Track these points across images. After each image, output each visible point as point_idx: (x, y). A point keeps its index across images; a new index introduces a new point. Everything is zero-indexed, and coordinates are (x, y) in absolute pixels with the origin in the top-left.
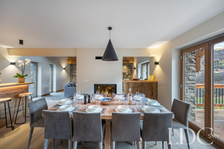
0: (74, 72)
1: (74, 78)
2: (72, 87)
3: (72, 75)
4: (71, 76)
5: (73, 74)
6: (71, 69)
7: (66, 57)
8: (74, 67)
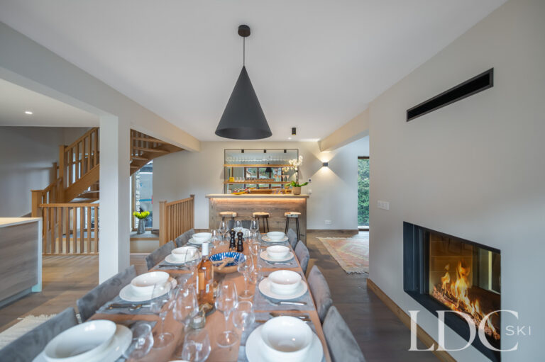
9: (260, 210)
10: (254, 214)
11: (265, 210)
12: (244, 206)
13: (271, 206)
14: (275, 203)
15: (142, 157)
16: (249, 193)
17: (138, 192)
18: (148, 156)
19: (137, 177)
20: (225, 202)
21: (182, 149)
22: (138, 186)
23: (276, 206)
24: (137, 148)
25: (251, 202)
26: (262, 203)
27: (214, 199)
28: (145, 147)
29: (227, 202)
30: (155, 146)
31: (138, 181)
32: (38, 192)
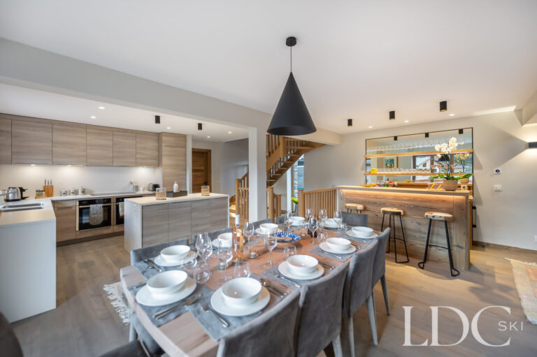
9: (393, 205)
10: (383, 209)
11: (400, 206)
12: (374, 200)
13: (407, 202)
14: (415, 199)
15: (294, 153)
16: (394, 186)
17: (296, 182)
18: (299, 153)
19: (295, 170)
20: (354, 194)
21: (324, 145)
22: (296, 177)
23: (415, 203)
24: (289, 147)
25: (383, 196)
26: (396, 198)
27: (343, 190)
28: (297, 145)
29: (356, 194)
30: (304, 144)
31: (296, 173)
32: (238, 180)
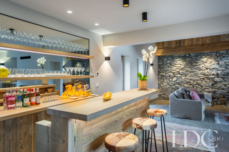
0: (166, 71)
1: (165, 81)
2: (184, 98)
3: (162, 76)
4: (160, 77)
5: (164, 74)
6: (159, 65)
7: (153, 43)
8: (165, 62)
